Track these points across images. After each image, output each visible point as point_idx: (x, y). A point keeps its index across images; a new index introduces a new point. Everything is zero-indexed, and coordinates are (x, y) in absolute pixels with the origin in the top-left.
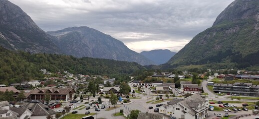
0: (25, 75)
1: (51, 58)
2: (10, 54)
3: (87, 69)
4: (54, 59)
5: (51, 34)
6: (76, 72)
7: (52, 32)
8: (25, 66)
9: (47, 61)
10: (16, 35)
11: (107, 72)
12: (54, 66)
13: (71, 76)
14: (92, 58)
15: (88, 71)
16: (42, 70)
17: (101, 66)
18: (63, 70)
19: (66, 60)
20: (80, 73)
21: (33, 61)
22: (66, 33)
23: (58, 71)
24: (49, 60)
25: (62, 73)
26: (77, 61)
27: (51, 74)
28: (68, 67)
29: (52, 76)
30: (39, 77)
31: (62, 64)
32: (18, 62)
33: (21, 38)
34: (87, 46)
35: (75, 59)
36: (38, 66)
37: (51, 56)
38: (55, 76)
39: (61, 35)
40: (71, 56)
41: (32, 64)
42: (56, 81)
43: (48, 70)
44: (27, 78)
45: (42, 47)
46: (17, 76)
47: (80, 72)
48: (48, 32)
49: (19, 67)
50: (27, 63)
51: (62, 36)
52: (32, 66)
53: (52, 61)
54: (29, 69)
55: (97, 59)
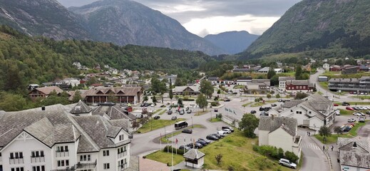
0: (55, 72)
1: (83, 47)
2: (30, 41)
3: (135, 62)
4: (88, 47)
5: (75, 12)
6: (121, 67)
7: (76, 8)
8: (54, 58)
9: (79, 52)
10: (27, 14)
11: (162, 66)
12: (89, 57)
13: (115, 72)
14: (139, 47)
15: (137, 65)
16: (74, 64)
17: (153, 57)
18: (102, 63)
19: (104, 49)
20: (126, 68)
21: (60, 51)
22: (96, 9)
23: (96, 66)
24: (82, 50)
25: (102, 67)
26: (119, 51)
27: (87, 69)
28: (108, 60)
29: (90, 72)
30: (75, 74)
31: (101, 55)
32: (43, 53)
33: (35, 18)
34: (128, 29)
35: (116, 48)
36: (69, 58)
37: (84, 43)
38: (95, 72)
39: (89, 12)
40: (110, 43)
41: (61, 55)
42: (99, 79)
43: (84, 64)
44: (59, 74)
45: (65, 31)
46: (46, 73)
47: (125, 66)
48: (70, 8)
49: (46, 60)
50: (55, 54)
51: (91, 13)
52: (61, 58)
53: (86, 50)
54: (59, 62)
55: (147, 48)
